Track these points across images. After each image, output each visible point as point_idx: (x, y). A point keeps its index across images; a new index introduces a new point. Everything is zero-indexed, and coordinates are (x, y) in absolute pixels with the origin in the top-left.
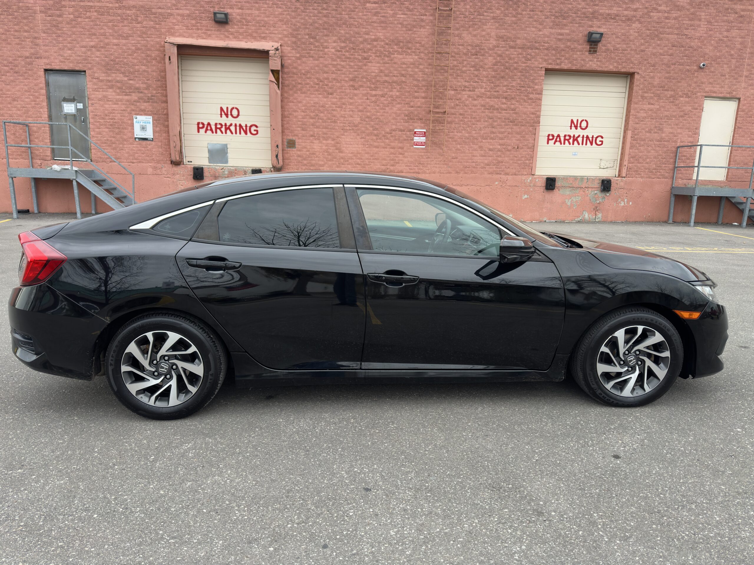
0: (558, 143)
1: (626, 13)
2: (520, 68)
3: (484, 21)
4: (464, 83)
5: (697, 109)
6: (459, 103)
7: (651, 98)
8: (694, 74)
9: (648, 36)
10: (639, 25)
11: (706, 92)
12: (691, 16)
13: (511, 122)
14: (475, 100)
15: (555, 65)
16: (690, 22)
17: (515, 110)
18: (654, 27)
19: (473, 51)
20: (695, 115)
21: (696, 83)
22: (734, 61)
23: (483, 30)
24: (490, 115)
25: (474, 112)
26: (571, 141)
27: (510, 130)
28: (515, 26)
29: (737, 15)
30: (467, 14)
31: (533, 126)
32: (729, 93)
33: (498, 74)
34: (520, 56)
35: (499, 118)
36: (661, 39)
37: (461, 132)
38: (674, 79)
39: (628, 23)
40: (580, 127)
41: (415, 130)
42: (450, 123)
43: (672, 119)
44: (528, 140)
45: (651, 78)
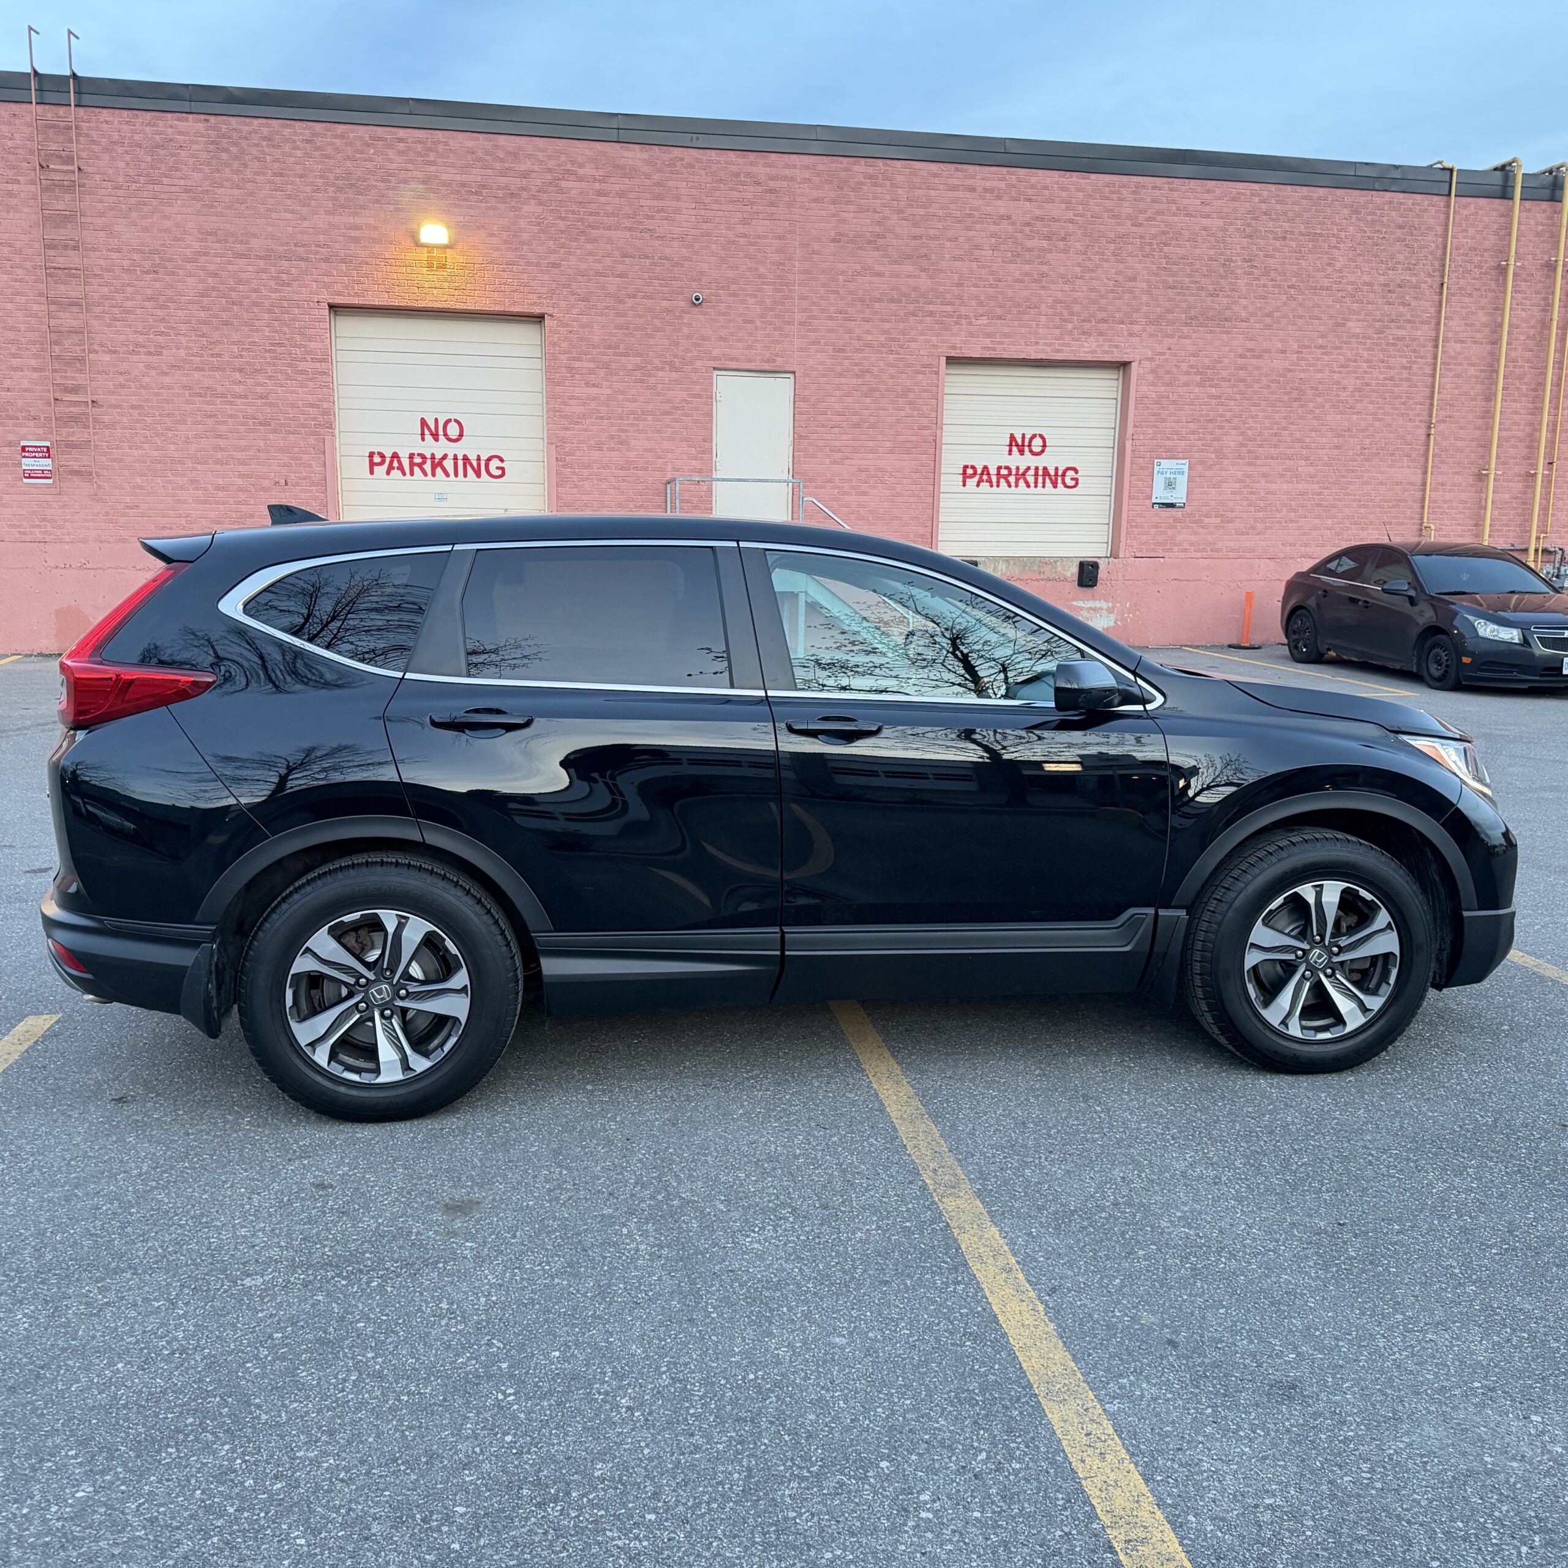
0: (395, 473)
1: (503, 180)
2: (267, 303)
3: (163, 196)
4: (133, 337)
5: (698, 396)
6: (127, 381)
7: (592, 372)
8: (681, 317)
9: (562, 232)
10: (540, 209)
11: (714, 359)
12: (657, 190)
13: (261, 424)
14: (166, 374)
15: (349, 295)
16: (655, 203)
17: (266, 398)
18: (573, 212)
19: (147, 264)
20: (696, 409)
21: (689, 337)
22: (768, 288)
23: (165, 217)
24: (207, 407)
25: (167, 402)
26: (428, 467)
27: (262, 443)
28: (243, 207)
29: (760, 189)
30: (121, 179)
31: (316, 434)
32: (768, 361)
33: (215, 316)
34: (264, 276)
35: (231, 416)
36: (594, 240)
37: (141, 448)
38: (636, 329)
39: (513, 204)
40: (445, 435)
41: (23, 443)
42: (112, 426)
43: (645, 420)
44: (310, 466)
45: (583, 326)
